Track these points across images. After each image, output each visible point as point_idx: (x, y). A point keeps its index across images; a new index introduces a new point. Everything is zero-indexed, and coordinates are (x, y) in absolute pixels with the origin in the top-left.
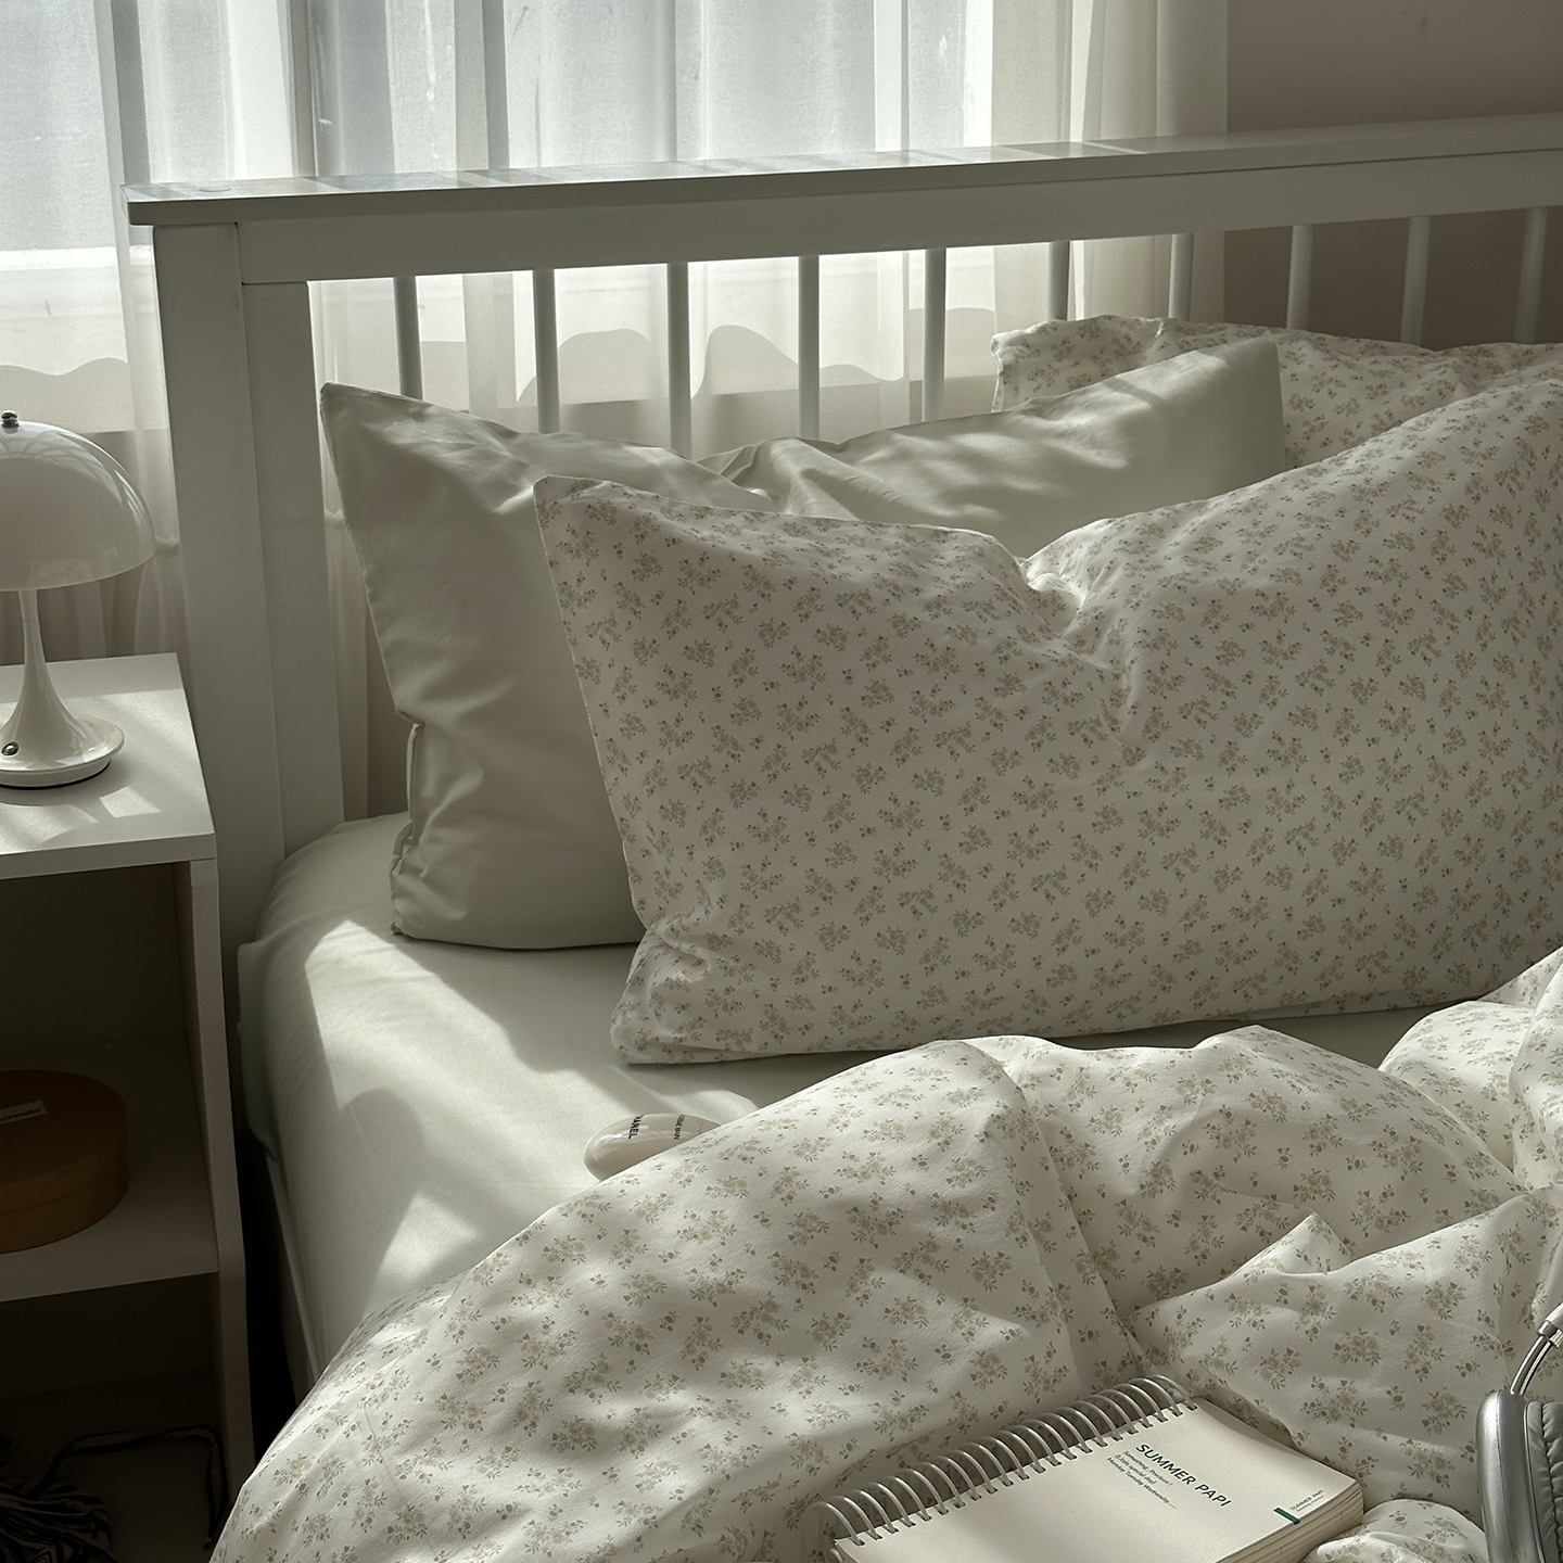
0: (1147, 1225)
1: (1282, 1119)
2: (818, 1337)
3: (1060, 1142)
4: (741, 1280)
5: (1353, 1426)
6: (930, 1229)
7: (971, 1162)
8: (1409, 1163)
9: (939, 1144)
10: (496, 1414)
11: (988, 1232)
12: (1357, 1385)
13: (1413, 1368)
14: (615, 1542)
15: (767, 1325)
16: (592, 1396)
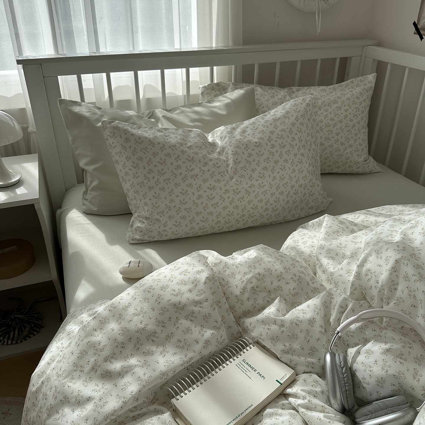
0: (242, 301)
1: (271, 274)
2: (167, 340)
3: (222, 281)
4: (148, 327)
5: (292, 355)
6: (193, 308)
7: (202, 290)
8: (299, 282)
9: (194, 286)
10: (87, 368)
11: (206, 308)
12: (293, 345)
13: (306, 341)
14: (116, 409)
15: (154, 338)
16: (111, 362)
